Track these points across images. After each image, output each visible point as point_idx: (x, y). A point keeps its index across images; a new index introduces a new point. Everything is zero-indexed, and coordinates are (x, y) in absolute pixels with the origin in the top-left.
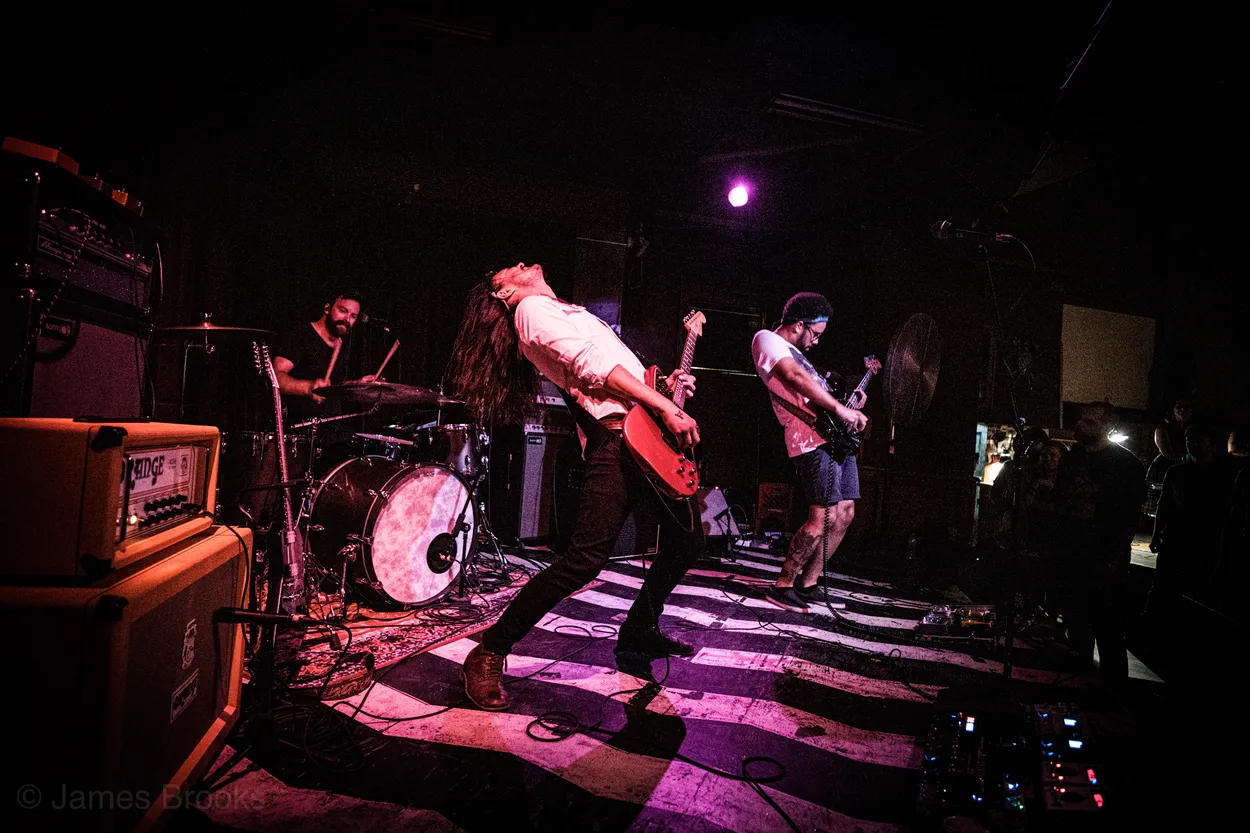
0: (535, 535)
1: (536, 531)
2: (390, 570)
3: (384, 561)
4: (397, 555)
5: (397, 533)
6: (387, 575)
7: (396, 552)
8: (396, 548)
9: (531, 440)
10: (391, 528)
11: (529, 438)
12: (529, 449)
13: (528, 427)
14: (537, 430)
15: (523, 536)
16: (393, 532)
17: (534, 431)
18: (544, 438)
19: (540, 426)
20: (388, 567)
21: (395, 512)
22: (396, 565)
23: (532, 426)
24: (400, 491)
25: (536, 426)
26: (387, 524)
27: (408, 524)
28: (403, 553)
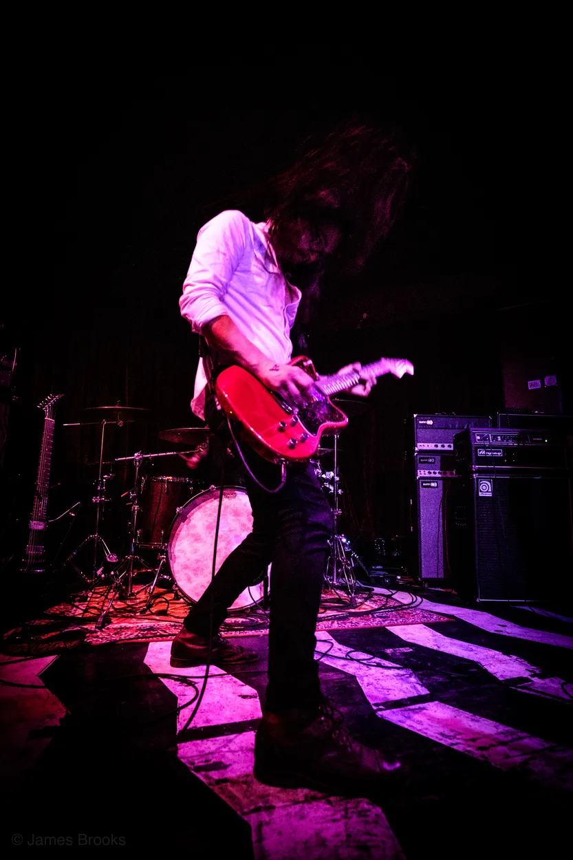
0: (441, 576)
1: (441, 571)
2: (193, 576)
3: (186, 567)
4: (200, 564)
5: (199, 545)
6: (189, 580)
7: (198, 561)
8: (198, 558)
9: (424, 484)
10: (192, 540)
11: (423, 483)
12: (423, 492)
13: (422, 473)
14: (432, 475)
15: (424, 575)
16: (194, 544)
17: (427, 475)
18: (440, 482)
19: (437, 472)
20: (190, 573)
21: (194, 526)
22: (199, 572)
23: (427, 472)
24: (199, 508)
25: (432, 471)
26: (188, 536)
27: (210, 538)
28: (206, 563)
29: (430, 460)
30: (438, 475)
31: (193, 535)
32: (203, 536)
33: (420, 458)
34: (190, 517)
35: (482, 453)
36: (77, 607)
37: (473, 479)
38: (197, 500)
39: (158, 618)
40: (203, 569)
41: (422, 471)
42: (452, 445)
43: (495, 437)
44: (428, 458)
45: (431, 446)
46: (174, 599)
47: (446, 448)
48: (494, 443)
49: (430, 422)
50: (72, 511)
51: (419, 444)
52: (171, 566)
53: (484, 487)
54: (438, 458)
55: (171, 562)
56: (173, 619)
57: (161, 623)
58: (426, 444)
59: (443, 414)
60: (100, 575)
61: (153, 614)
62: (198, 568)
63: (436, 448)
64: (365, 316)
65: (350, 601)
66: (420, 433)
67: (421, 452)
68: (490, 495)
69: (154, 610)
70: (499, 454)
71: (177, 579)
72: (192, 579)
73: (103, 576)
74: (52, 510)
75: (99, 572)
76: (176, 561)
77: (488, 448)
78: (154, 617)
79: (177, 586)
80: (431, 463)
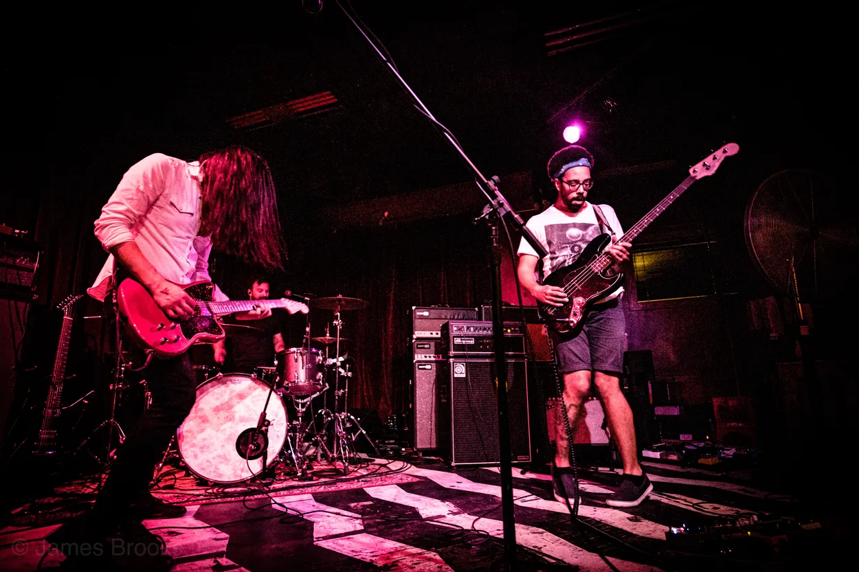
0: (434, 446)
1: (434, 441)
2: (199, 453)
3: (193, 445)
4: (205, 442)
5: (205, 425)
6: (196, 456)
7: (204, 439)
8: (204, 436)
9: (420, 367)
10: (200, 421)
11: (419, 365)
12: (418, 373)
13: (418, 357)
14: (428, 359)
15: (419, 446)
16: (202, 425)
17: (424, 359)
18: (434, 364)
19: (432, 355)
20: (197, 450)
21: (202, 409)
22: (205, 450)
23: (423, 356)
24: (207, 394)
25: (428, 355)
26: (195, 418)
27: (216, 419)
28: (211, 441)
29: (426, 346)
30: (433, 359)
31: (200, 417)
32: (210, 418)
33: (418, 344)
34: (199, 401)
35: (458, 341)
36: (88, 487)
37: (450, 363)
38: (205, 386)
39: (164, 491)
40: (208, 447)
41: (419, 355)
42: (439, 333)
43: (468, 328)
44: (424, 344)
45: (427, 334)
46: (185, 476)
47: (434, 335)
48: (469, 333)
49: (426, 314)
50: (85, 399)
51: (416, 332)
52: (180, 445)
53: (459, 370)
54: (433, 344)
55: (179, 441)
56: (178, 491)
57: (166, 495)
58: (423, 332)
59: (439, 306)
60: (113, 457)
61: (160, 488)
62: (204, 446)
63: (431, 336)
64: (386, 214)
65: (344, 470)
66: (417, 323)
67: (418, 339)
68: (464, 376)
69: (161, 485)
70: (471, 342)
71: (184, 456)
72: (198, 456)
73: (115, 457)
74: (66, 398)
75: (111, 454)
76: (185, 440)
77: (463, 337)
78: (161, 491)
79: (184, 462)
80: (427, 348)
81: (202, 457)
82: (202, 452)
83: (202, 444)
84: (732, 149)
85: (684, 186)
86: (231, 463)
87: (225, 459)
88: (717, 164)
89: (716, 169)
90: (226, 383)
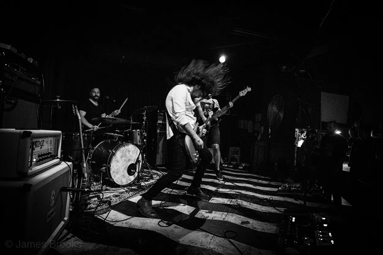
0: (161, 164)
1: (161, 162)
3: (114, 172)
5: (118, 164)
6: (115, 176)
8: (118, 168)
11: (159, 134)
12: (159, 137)
13: (159, 131)
15: (157, 164)
21: (117, 157)
25: (161, 130)
26: (115, 161)
27: (121, 161)
28: (120, 170)
31: (117, 160)
32: (119, 160)
33: (159, 126)
40: (119, 172)
51: (158, 121)
58: (160, 121)
66: (159, 117)
67: (159, 123)
81: (117, 176)
82: (117, 174)
83: (117, 171)
84: (249, 89)
85: (237, 97)
86: (126, 178)
87: (124, 176)
88: (246, 93)
89: (245, 94)
90: (124, 146)
